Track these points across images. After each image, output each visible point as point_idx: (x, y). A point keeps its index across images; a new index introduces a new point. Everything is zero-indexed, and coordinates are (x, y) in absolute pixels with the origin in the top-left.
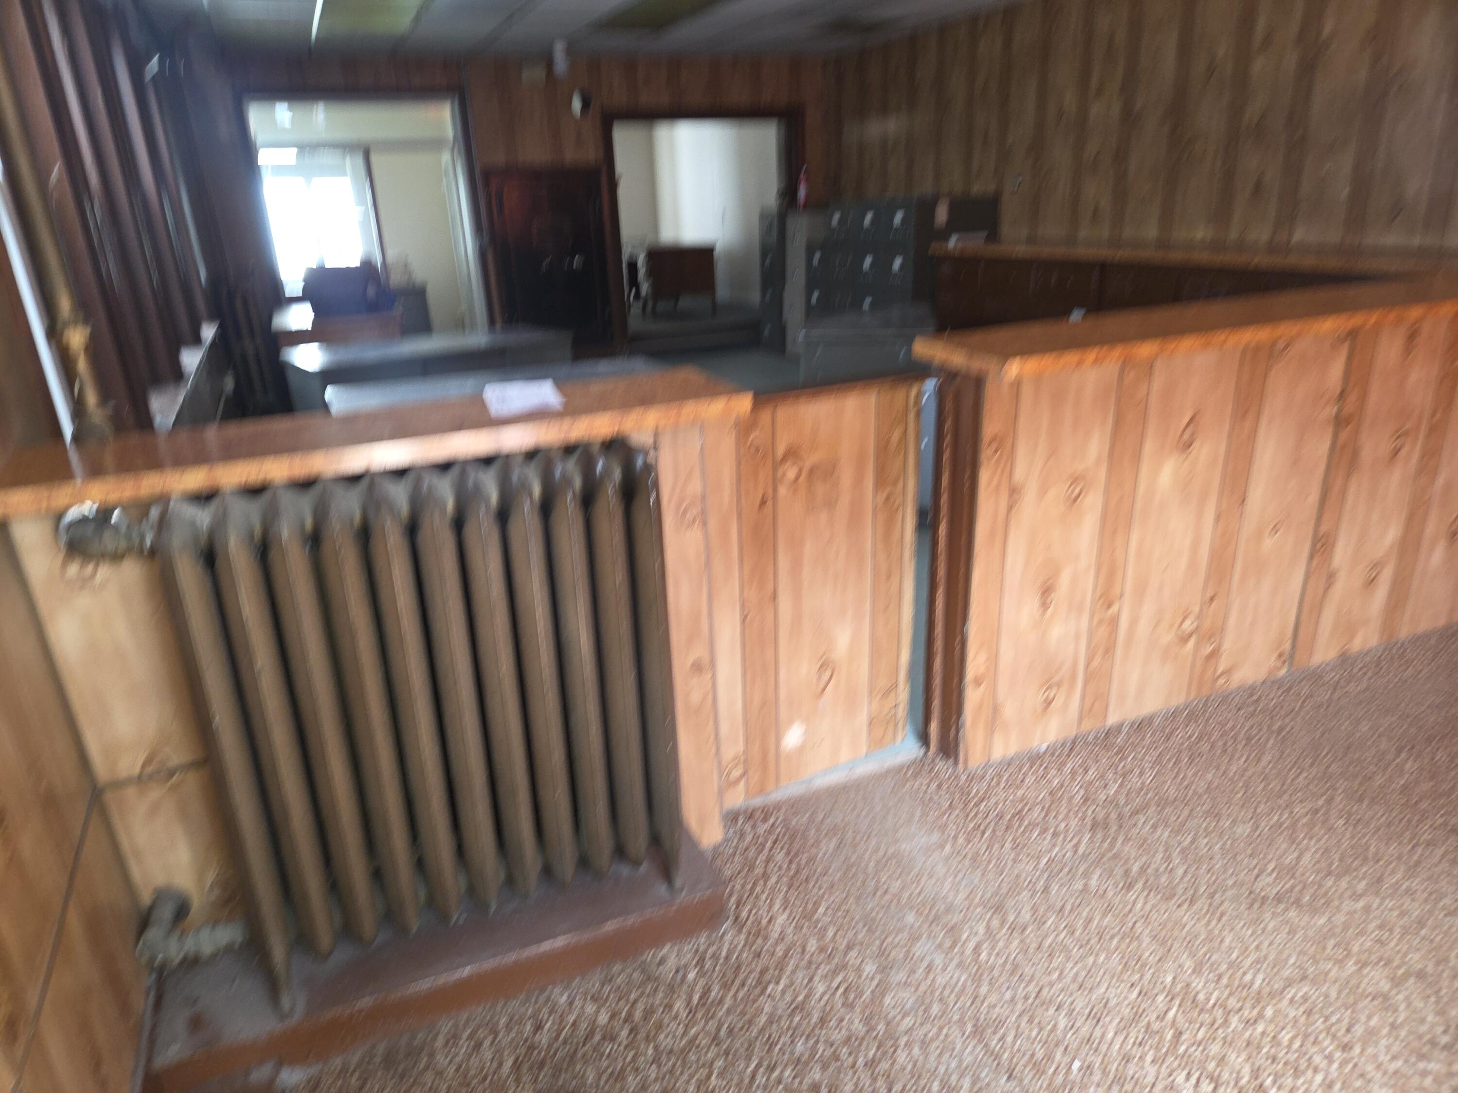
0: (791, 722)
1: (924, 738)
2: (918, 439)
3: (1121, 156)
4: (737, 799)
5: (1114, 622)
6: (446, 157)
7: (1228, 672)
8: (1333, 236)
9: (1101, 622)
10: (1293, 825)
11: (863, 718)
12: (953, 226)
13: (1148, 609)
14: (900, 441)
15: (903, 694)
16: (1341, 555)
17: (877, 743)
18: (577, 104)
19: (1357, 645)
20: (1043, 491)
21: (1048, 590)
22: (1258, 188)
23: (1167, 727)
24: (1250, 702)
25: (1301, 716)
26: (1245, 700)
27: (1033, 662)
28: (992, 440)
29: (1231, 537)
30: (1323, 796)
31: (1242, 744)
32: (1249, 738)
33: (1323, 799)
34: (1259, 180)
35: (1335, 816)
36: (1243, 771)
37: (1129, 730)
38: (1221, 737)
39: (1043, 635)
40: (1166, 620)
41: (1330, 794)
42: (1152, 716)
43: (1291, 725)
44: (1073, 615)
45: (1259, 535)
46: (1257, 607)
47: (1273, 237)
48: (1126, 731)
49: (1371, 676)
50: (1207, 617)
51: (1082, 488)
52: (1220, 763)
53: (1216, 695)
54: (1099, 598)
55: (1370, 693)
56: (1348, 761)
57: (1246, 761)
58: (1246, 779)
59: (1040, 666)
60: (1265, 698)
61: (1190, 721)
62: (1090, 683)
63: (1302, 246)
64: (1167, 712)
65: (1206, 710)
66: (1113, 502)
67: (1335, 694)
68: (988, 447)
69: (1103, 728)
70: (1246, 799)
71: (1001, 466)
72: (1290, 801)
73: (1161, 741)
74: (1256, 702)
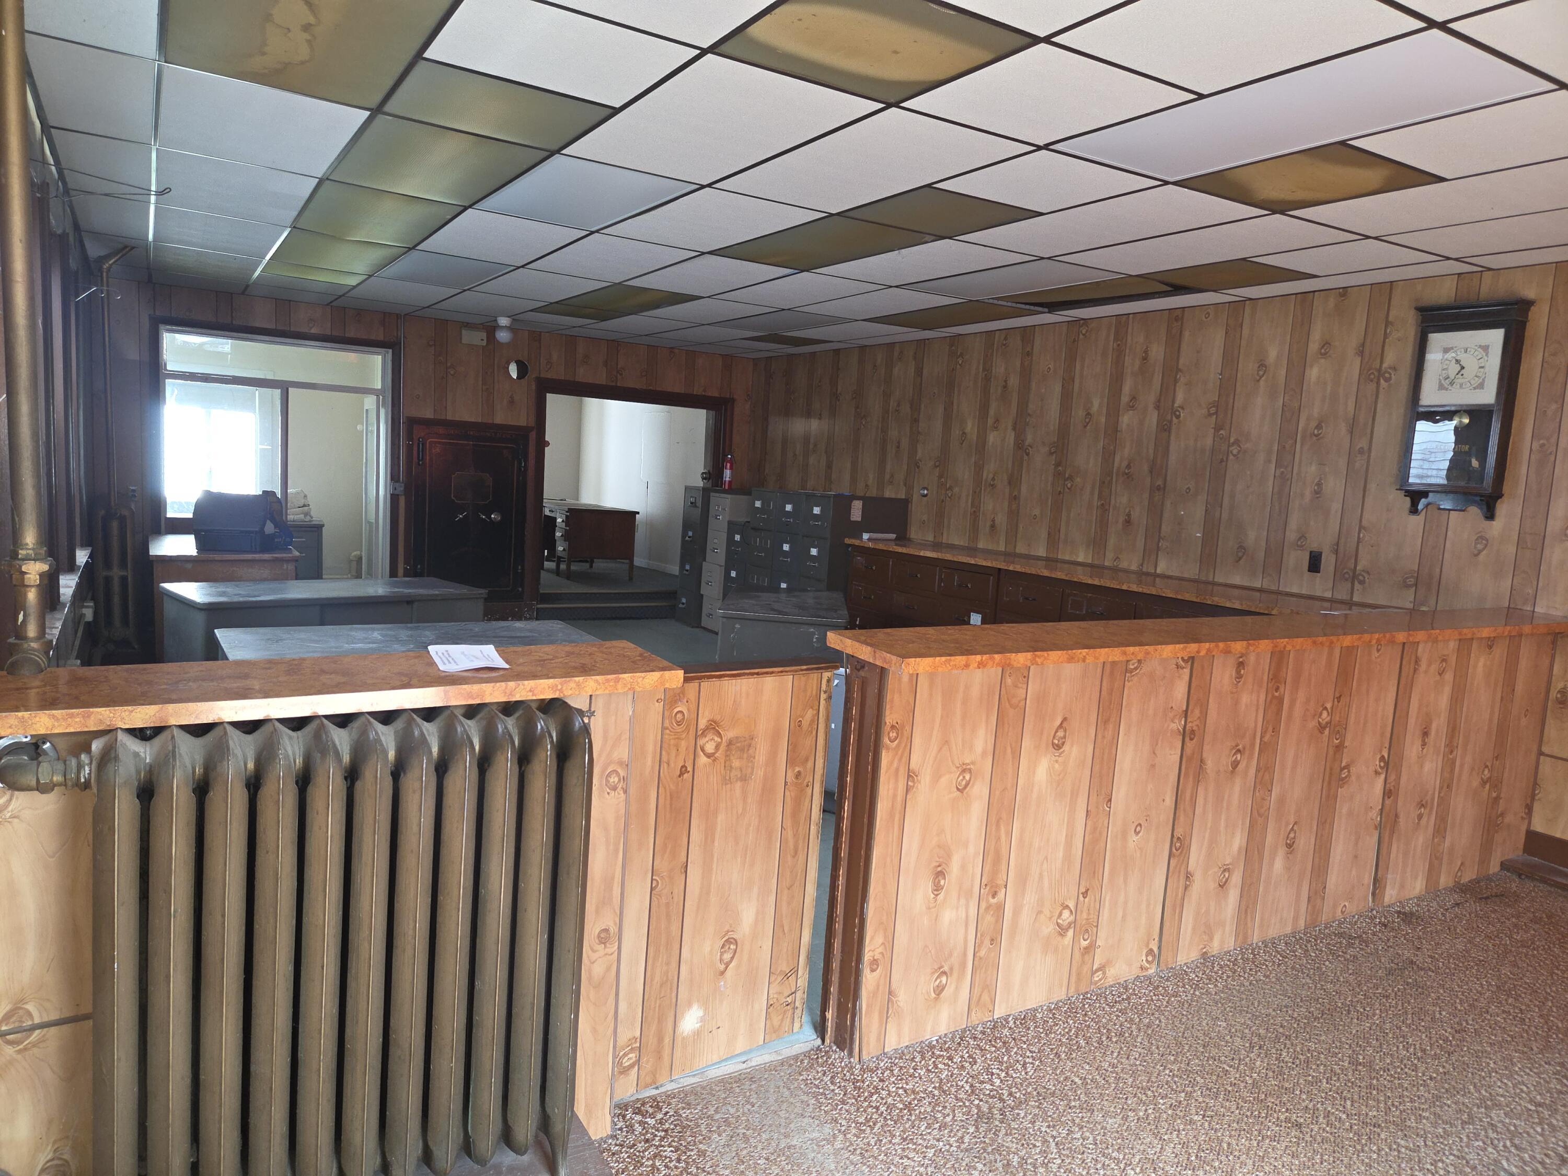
0: (689, 1005)
1: (820, 1029)
2: (828, 721)
3: (1014, 481)
4: (628, 1090)
5: (1000, 909)
6: (370, 402)
7: (1102, 968)
8: (1191, 571)
9: (988, 908)
10: (1157, 1119)
11: (761, 1004)
12: (867, 524)
13: (1030, 898)
14: (812, 721)
15: (803, 980)
16: (1196, 857)
17: (774, 1032)
18: (513, 372)
19: (1215, 947)
20: (936, 778)
21: (940, 874)
22: (1128, 522)
23: (1048, 1022)
24: (1123, 999)
25: (1166, 1014)
26: (1119, 997)
27: (926, 946)
28: (893, 727)
29: (1100, 833)
30: (1183, 1092)
31: (1114, 1040)
32: (1120, 1034)
33: (1183, 1095)
34: (1129, 515)
35: (1193, 1111)
36: (1114, 1066)
37: (1015, 1023)
38: (1096, 1033)
39: (936, 920)
40: (1046, 912)
41: (1189, 1089)
42: (1035, 1010)
43: (1157, 1022)
44: (963, 901)
45: (1124, 834)
46: (1126, 903)
47: (1142, 565)
48: (1011, 1024)
49: (1228, 977)
50: (1082, 912)
51: (970, 778)
52: (1094, 1058)
53: (1093, 991)
54: (986, 885)
55: (1226, 993)
56: (1206, 1059)
57: (1117, 1057)
58: (1117, 1074)
59: (933, 952)
60: (1136, 995)
61: (1070, 1016)
62: (978, 972)
63: (1164, 577)
64: (1048, 1006)
65: (1084, 1005)
66: (997, 793)
67: (1197, 993)
68: (889, 734)
69: (990, 1021)
70: (1116, 1094)
71: (900, 752)
72: (1155, 1096)
73: (1042, 1035)
74: (1128, 998)
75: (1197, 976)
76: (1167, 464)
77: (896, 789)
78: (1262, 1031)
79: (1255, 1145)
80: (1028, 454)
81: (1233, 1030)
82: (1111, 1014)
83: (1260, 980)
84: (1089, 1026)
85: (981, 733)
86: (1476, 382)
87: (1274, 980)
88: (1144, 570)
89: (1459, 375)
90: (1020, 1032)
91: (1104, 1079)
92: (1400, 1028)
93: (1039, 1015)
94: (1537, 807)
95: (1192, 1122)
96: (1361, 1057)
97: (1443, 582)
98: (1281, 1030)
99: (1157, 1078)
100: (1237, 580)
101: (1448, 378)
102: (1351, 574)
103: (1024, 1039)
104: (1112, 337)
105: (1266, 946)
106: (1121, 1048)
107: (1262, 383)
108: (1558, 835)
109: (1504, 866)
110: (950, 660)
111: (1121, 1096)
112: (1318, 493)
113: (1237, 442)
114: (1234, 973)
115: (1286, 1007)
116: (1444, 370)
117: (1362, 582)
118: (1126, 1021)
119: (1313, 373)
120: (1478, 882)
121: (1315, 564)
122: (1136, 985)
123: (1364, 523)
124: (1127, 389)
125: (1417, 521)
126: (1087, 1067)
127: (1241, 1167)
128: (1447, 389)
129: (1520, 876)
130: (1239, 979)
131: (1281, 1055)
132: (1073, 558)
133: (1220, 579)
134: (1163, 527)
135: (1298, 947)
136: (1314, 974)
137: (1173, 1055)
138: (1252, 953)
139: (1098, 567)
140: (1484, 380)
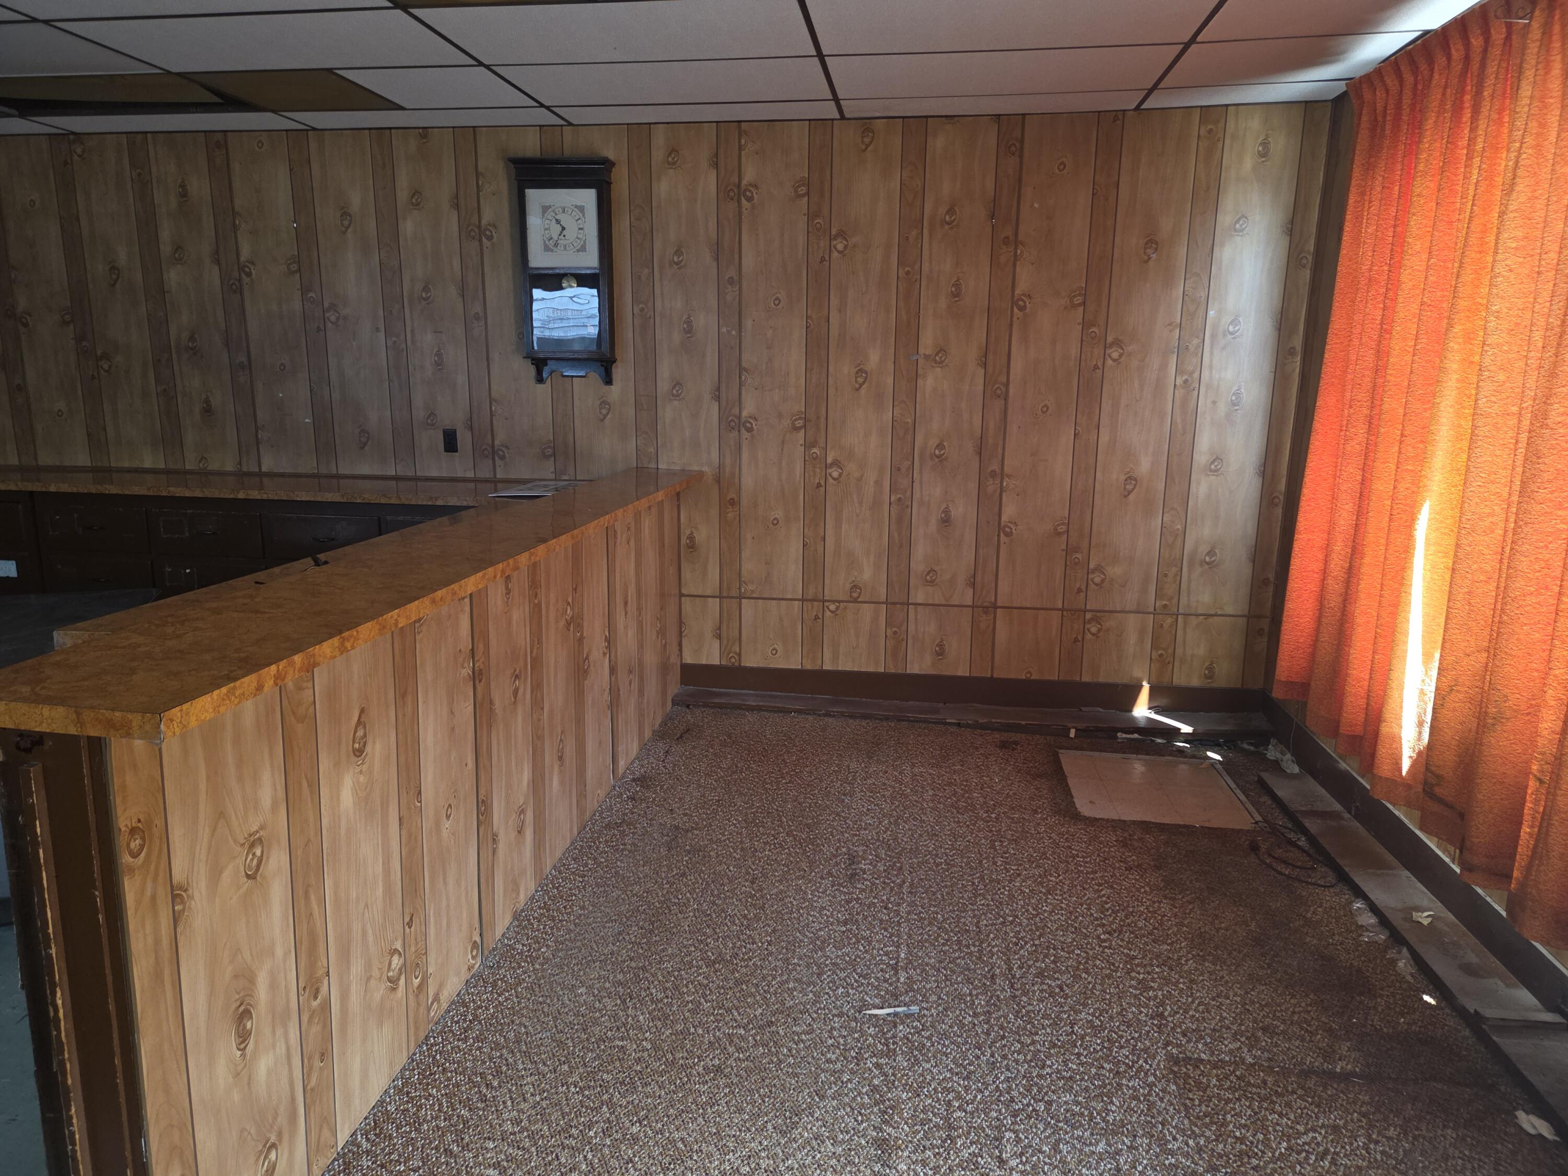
5: (325, 1007)
7: (436, 997)
8: (307, 464)
9: (311, 1017)
13: (356, 968)
16: (498, 813)
19: (522, 899)
20: (215, 877)
21: (243, 1015)
22: (208, 410)
23: (407, 1110)
24: (470, 1021)
25: (525, 1012)
26: (465, 1020)
27: (242, 1130)
28: (133, 831)
29: (416, 837)
30: (603, 1105)
31: (495, 1084)
32: (497, 1072)
33: (605, 1108)
34: (207, 401)
35: (627, 1124)
36: (518, 1122)
37: (368, 1140)
38: (470, 1089)
39: (249, 1084)
40: (375, 973)
41: (605, 1097)
42: (381, 1102)
43: (523, 1030)
44: (279, 1032)
45: (438, 825)
46: (448, 906)
47: (240, 463)
48: (365, 1145)
49: (552, 928)
50: (410, 946)
51: (262, 852)
52: (491, 1126)
53: (433, 1031)
54: (304, 988)
55: (562, 950)
56: (596, 1046)
57: (513, 1106)
58: (528, 1131)
59: (253, 1132)
60: (480, 1007)
61: (428, 1084)
62: (312, 1109)
63: (271, 475)
64: (394, 1087)
65: (434, 1058)
66: (299, 853)
67: (537, 966)
68: (128, 845)
69: (335, 1160)
70: (544, 1159)
71: (152, 867)
72: (581, 1131)
73: (413, 1135)
74: (476, 1017)
75: (523, 945)
76: (247, 334)
77: (156, 930)
78: (620, 977)
79: (703, 1123)
80: (26, 325)
81: (596, 992)
82: (471, 1050)
83: (580, 915)
84: (457, 1085)
85: (266, 777)
86: (578, 244)
87: (591, 908)
88: (245, 469)
89: (562, 237)
90: (383, 1150)
91: (519, 1149)
92: (714, 903)
93: (391, 1108)
94: (685, 642)
95: (635, 1139)
96: (710, 954)
97: (578, 450)
98: (633, 964)
99: (568, 1105)
100: (365, 470)
101: (551, 238)
102: (490, 450)
103: (394, 1157)
104: (126, 161)
105: (560, 873)
106: (510, 1091)
107: (349, 234)
108: (704, 662)
109: (674, 703)
110: (235, 688)
111: (550, 1158)
112: (439, 364)
113: (333, 307)
114: (554, 921)
115: (620, 933)
116: (546, 229)
117: (502, 458)
118: (492, 1049)
119: (408, 226)
120: (666, 725)
121: (450, 442)
122: (472, 994)
123: (494, 395)
124: (166, 234)
125: (543, 390)
126: (491, 1145)
127: (710, 1162)
128: (552, 251)
129: (688, 706)
130: (562, 926)
131: (652, 995)
132: (136, 464)
133: (344, 470)
134: (260, 414)
135: (585, 858)
136: (617, 882)
137: (564, 1063)
138: (554, 887)
139: (176, 472)
140: (585, 242)
